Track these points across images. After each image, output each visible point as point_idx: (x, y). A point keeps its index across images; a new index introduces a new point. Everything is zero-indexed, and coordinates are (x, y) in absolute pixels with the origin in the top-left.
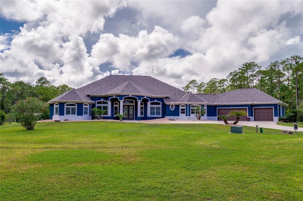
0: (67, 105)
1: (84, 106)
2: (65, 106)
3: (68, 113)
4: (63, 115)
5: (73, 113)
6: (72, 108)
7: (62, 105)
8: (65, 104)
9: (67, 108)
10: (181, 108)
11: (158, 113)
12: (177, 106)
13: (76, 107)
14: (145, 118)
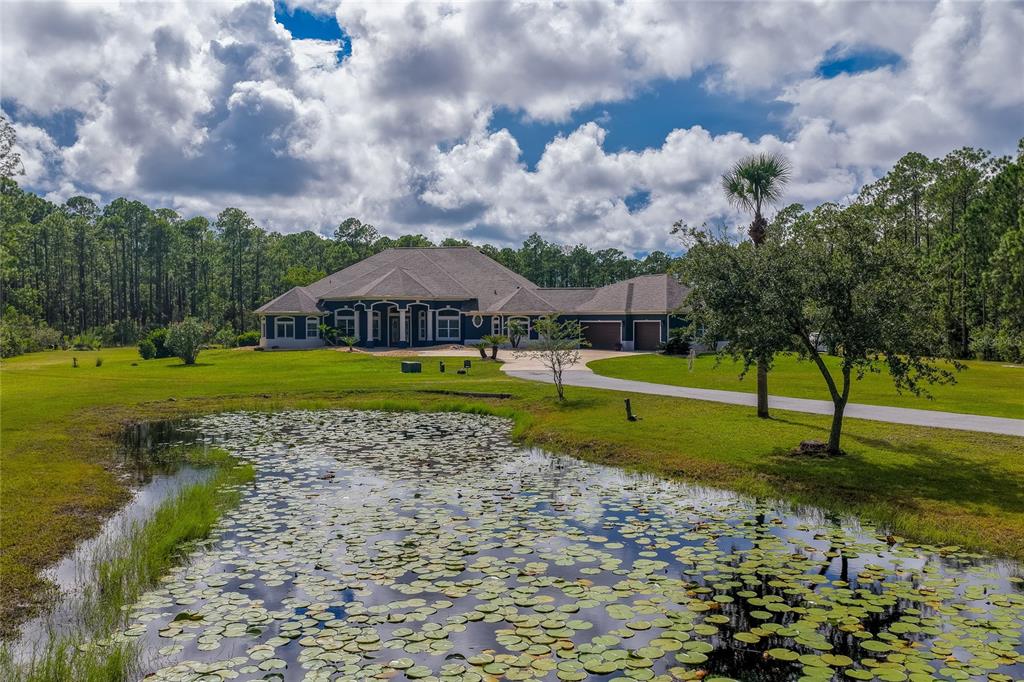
0: (279, 320)
1: (307, 322)
2: (276, 323)
3: (281, 334)
4: (273, 338)
5: (290, 334)
6: (288, 326)
7: (270, 319)
8: (276, 319)
9: (279, 326)
10: (494, 322)
11: (454, 333)
12: (487, 319)
13: (293, 323)
14: (417, 343)
